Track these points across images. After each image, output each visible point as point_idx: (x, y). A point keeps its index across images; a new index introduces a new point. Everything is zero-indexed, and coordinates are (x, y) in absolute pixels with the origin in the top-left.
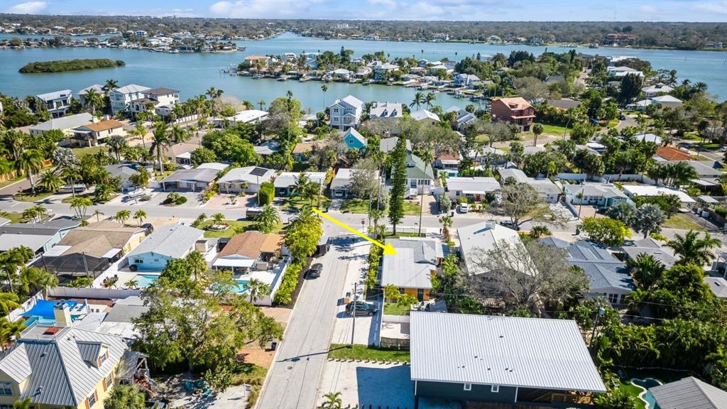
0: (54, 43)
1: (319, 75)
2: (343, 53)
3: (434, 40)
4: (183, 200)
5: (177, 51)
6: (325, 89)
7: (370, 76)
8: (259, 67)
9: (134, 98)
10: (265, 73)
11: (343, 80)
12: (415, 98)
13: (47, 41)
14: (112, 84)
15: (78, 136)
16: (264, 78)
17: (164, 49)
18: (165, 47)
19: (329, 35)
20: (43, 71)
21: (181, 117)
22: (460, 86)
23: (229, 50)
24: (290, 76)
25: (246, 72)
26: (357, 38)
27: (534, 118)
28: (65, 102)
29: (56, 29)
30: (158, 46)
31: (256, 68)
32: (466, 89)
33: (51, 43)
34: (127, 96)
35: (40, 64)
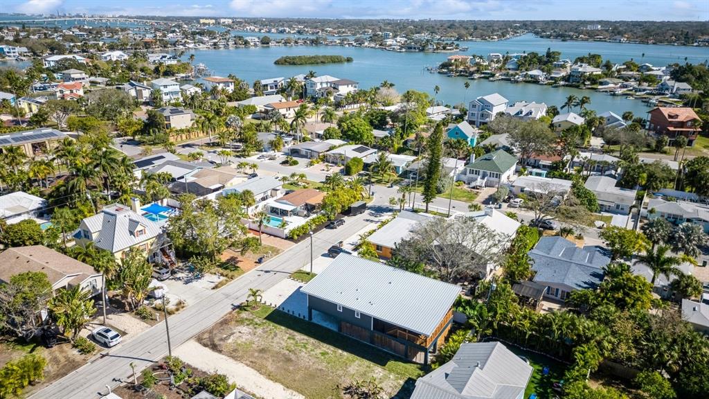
0: (315, 42)
1: (512, 75)
2: (549, 55)
3: (695, 44)
4: (295, 163)
5: (404, 50)
6: (467, 85)
7: (563, 78)
8: (457, 66)
9: (325, 85)
10: (461, 71)
11: (535, 81)
12: (566, 101)
13: (310, 40)
14: (312, 75)
15: (266, 112)
16: (458, 76)
17: (394, 48)
18: (395, 47)
19: (569, 36)
20: (290, 64)
21: (351, 104)
22: (664, 94)
23: (451, 50)
24: (483, 75)
25: (446, 70)
26: (600, 40)
27: (699, 132)
28: (276, 86)
29: (326, 31)
30: (391, 45)
31: (454, 67)
32: (670, 97)
33: (313, 42)
34: (319, 84)
35: (289, 58)
